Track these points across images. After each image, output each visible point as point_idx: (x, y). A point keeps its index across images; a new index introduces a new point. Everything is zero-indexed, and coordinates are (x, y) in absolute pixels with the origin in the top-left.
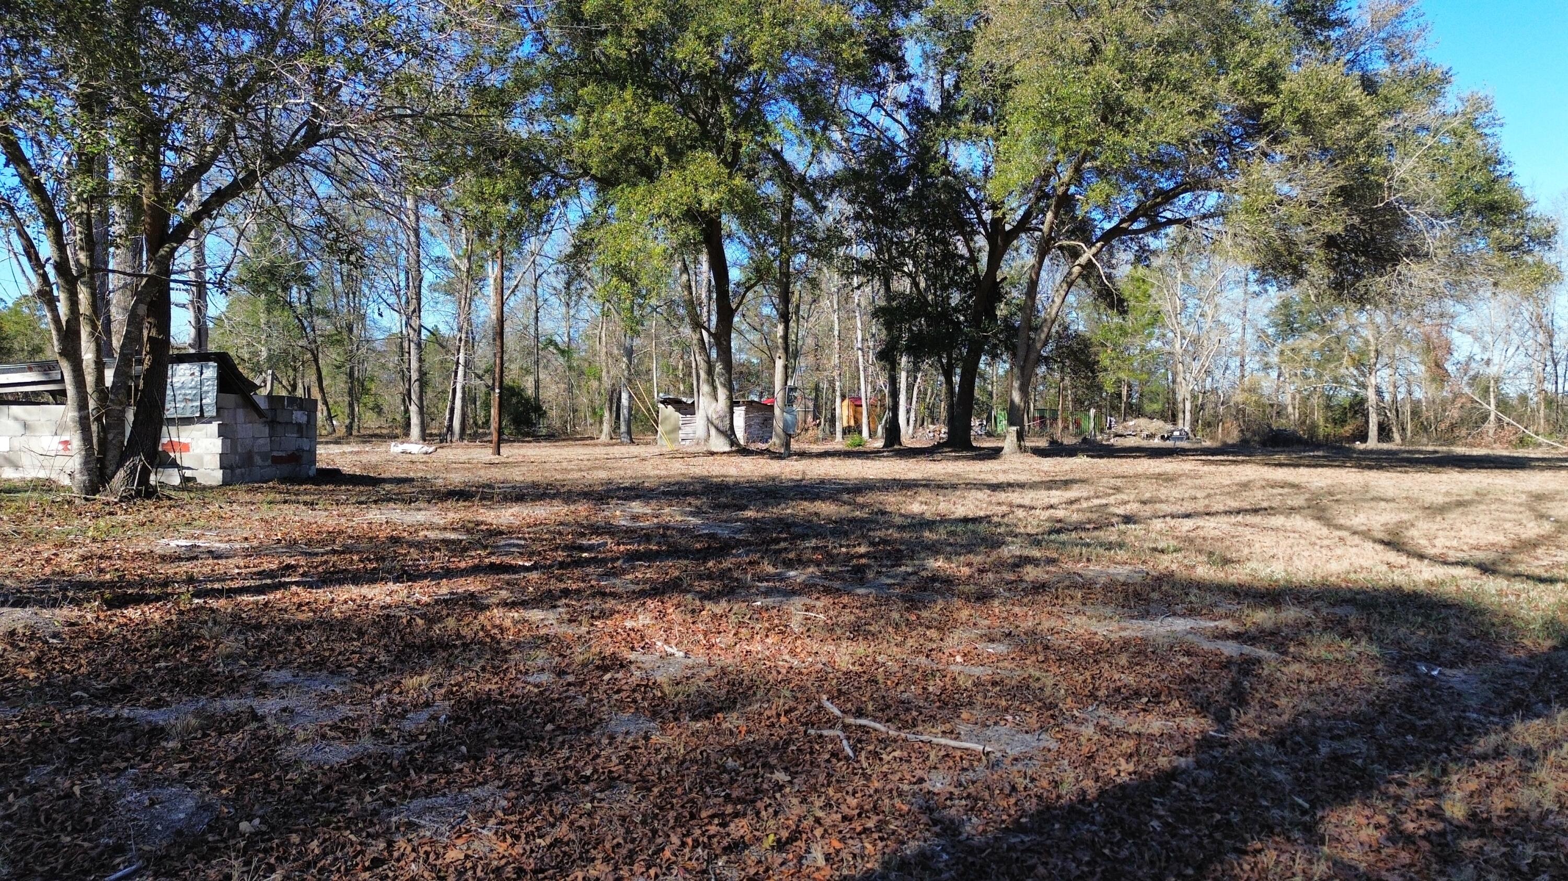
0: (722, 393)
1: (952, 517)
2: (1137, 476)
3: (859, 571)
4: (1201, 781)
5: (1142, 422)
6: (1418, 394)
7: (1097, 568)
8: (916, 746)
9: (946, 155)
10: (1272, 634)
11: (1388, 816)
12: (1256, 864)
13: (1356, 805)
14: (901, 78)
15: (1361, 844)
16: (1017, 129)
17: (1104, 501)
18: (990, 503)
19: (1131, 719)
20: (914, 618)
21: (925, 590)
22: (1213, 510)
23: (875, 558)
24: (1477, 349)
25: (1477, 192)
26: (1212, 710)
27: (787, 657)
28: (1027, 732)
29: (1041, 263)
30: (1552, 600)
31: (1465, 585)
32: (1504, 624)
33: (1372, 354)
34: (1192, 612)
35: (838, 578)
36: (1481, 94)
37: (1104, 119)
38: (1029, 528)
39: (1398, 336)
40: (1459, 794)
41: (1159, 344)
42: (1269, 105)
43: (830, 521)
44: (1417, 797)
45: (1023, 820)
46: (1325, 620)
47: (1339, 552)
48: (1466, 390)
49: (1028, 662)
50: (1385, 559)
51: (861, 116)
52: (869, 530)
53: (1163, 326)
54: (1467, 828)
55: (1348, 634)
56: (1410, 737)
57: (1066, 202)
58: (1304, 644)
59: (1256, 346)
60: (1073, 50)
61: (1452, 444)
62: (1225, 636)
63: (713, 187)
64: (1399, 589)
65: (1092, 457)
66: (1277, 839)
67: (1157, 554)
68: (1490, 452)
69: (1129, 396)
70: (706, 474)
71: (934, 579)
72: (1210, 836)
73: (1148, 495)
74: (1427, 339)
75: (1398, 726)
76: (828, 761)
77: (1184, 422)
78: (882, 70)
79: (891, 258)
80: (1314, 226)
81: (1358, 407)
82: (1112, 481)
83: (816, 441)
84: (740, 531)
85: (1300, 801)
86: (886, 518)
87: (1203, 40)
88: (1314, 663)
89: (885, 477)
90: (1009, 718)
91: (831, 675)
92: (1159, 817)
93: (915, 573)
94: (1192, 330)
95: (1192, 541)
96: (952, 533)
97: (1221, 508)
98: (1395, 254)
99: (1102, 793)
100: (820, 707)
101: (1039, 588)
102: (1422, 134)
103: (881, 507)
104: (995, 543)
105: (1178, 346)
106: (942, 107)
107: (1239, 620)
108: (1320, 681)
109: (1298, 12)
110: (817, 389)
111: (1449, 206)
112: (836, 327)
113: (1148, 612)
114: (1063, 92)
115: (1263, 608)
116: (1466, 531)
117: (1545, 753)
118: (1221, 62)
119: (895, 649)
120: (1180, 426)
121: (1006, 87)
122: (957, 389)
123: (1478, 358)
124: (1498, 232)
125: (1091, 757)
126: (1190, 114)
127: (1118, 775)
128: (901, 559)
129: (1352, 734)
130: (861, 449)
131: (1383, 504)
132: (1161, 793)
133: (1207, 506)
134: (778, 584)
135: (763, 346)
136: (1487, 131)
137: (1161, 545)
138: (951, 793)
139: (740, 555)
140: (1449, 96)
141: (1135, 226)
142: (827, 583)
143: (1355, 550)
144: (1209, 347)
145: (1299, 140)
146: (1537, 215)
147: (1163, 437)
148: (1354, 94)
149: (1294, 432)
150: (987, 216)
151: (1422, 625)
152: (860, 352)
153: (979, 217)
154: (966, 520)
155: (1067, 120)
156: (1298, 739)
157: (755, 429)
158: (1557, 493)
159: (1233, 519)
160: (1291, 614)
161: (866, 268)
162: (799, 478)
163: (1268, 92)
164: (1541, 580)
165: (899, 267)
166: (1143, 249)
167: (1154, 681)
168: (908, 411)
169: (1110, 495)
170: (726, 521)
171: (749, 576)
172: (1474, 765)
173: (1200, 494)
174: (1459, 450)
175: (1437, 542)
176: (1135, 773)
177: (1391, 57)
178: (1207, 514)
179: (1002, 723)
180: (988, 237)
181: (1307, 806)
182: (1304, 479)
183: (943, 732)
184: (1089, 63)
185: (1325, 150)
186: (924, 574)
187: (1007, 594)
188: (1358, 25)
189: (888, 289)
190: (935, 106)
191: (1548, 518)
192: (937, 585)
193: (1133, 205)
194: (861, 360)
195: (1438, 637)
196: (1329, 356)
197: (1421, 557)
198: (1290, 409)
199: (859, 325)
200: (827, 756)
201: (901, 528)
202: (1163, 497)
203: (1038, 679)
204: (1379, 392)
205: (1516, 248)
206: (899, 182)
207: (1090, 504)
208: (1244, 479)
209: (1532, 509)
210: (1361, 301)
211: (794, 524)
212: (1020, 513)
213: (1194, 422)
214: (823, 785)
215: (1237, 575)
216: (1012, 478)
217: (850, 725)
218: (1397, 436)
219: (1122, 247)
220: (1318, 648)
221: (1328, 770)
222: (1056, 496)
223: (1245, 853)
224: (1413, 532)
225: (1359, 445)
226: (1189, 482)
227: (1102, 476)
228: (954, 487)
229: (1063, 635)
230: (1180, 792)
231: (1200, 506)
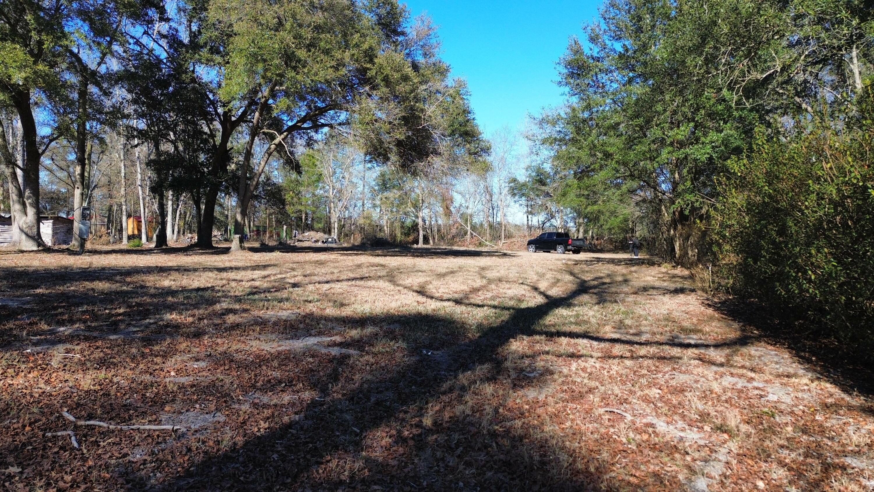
0: (31, 211)
1: (190, 288)
2: (305, 262)
3: (116, 324)
4: (305, 427)
5: (312, 233)
6: (440, 222)
7: (272, 313)
8: (128, 433)
9: (193, 71)
10: (358, 341)
11: (397, 430)
12: (325, 469)
13: (383, 427)
14: (161, 19)
15: (382, 447)
16: (235, 62)
17: (284, 276)
18: (216, 279)
19: (274, 397)
20: (148, 351)
21: (160, 333)
22: (341, 279)
23: (129, 315)
24: (463, 201)
25: (460, 125)
26: (319, 386)
27: (42, 386)
28: (207, 413)
29: (253, 140)
30: (482, 315)
31: (448, 310)
32: (461, 327)
33: (421, 201)
34: (320, 334)
35: (97, 330)
36: (462, 79)
37: (286, 63)
38: (237, 292)
39: (431, 193)
40: (431, 413)
41: (322, 192)
42: (370, 69)
43: (102, 293)
44: (412, 418)
45: (192, 469)
46: (385, 332)
47: (397, 297)
48: (459, 220)
49: (218, 371)
50: (417, 300)
51: (135, 38)
52: (129, 298)
53: (324, 182)
54: (432, 430)
55: (394, 338)
56: (413, 387)
57: (266, 108)
58: (373, 345)
59: (369, 195)
60: (268, 22)
61: (453, 245)
62: (335, 344)
63: (20, 68)
64: (420, 314)
65: (283, 252)
66: (340, 452)
67: (306, 303)
68: (467, 249)
69: (306, 219)
70: (14, 265)
71: (167, 326)
72: (304, 458)
73: (308, 272)
74: (443, 196)
75: (409, 382)
76: (57, 453)
77: (335, 235)
78: (150, 13)
79: (159, 130)
80: (392, 135)
81: (415, 227)
82: (291, 265)
83: (108, 243)
84: (28, 303)
85: (355, 429)
86: (145, 290)
87: (337, 29)
88: (375, 355)
89: (152, 265)
90: (197, 406)
91: (75, 394)
92: (278, 452)
93: (155, 323)
94: (338, 185)
95: (327, 296)
96: (188, 298)
97: (345, 277)
98: (427, 152)
99: (246, 443)
100: (61, 416)
101: (235, 326)
102: (439, 95)
103: (142, 283)
104: (212, 302)
105: (331, 193)
106: (190, 41)
107: (342, 335)
108: (377, 363)
109: (382, 24)
110: (110, 209)
111: (449, 131)
112: (123, 171)
113: (296, 335)
114: (262, 44)
115: (356, 329)
116: (452, 285)
117: (470, 387)
118: (346, 42)
119: (129, 372)
120: (332, 236)
121: (229, 36)
122: (203, 211)
123: (463, 205)
124: (468, 146)
125: (244, 423)
126: (331, 67)
127: (259, 430)
128: (148, 315)
129: (387, 389)
130: (139, 248)
131: (420, 273)
132: (281, 437)
133: (338, 277)
134: (48, 337)
135: (69, 181)
136: (464, 97)
137: (310, 299)
138: (146, 460)
139: (22, 319)
140: (449, 78)
141: (305, 125)
142: (87, 334)
143: (404, 296)
144: (347, 195)
145: (384, 89)
146: (484, 139)
147: (323, 242)
148: (408, 70)
149: (386, 239)
150: (220, 110)
151: (427, 331)
152: (139, 187)
153: (216, 111)
154: (198, 289)
155: (265, 61)
156: (361, 395)
157: (61, 236)
158: (490, 266)
159: (350, 283)
160: (369, 330)
161: (142, 135)
162: (86, 267)
163: (369, 62)
164: (479, 306)
165: (165, 136)
166: (310, 139)
167: (291, 373)
168: (173, 226)
169: (288, 273)
170: (18, 297)
171: (25, 333)
172: (439, 397)
173: (336, 271)
174: (455, 248)
175: (440, 291)
176: (269, 428)
177: (425, 55)
178: (337, 281)
179: (192, 410)
180: (221, 123)
181: (358, 431)
182: (388, 262)
183: (150, 421)
184: (277, 30)
185: (396, 97)
186: (161, 323)
187: (214, 332)
188: (410, 36)
189: (157, 149)
190: (186, 41)
191: (485, 278)
192: (169, 329)
193: (303, 114)
194: (140, 193)
195: (433, 336)
196: (402, 201)
197: (432, 298)
198: (385, 228)
199: (139, 170)
200: (56, 450)
201: (153, 296)
202: (316, 273)
203: (222, 380)
204: (424, 221)
205: (475, 154)
206: (163, 84)
207: (276, 278)
208: (359, 262)
209: (480, 274)
210: (415, 174)
211: (74, 296)
212: (233, 284)
213: (339, 234)
214: (48, 470)
215: (347, 312)
216: (233, 264)
217: (82, 426)
218: (431, 242)
219: (299, 137)
220: (379, 348)
221: (372, 410)
222: (257, 274)
223: (322, 463)
224: (431, 286)
225: (415, 246)
226: (332, 265)
227: (285, 262)
228: (195, 270)
229: (243, 353)
230: (293, 435)
231: (335, 277)
